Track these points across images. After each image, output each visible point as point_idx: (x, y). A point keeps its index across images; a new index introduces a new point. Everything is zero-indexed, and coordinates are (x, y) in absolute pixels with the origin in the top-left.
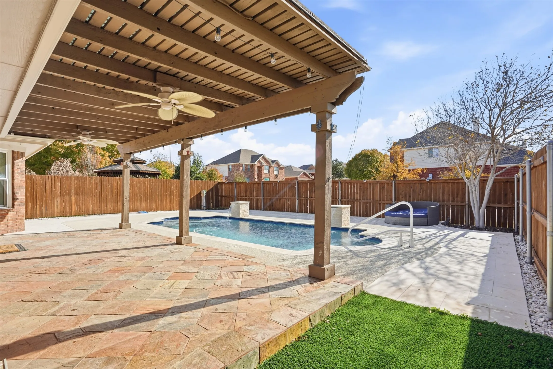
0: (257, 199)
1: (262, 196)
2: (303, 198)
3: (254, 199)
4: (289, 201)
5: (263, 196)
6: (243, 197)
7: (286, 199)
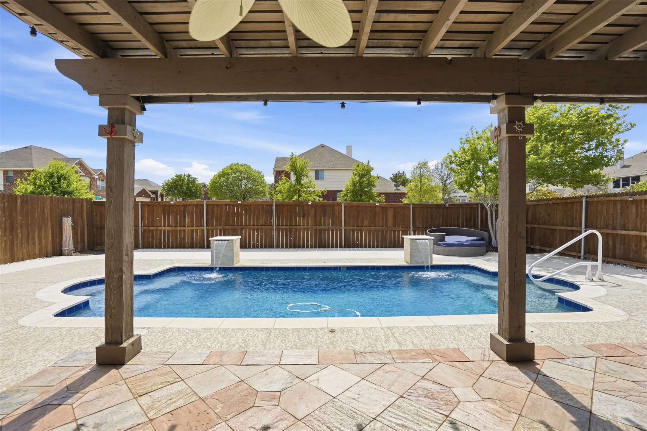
0: (192, 231)
1: (205, 225)
2: (284, 227)
3: (184, 231)
4: (258, 232)
5: (207, 226)
6: (160, 228)
7: (254, 230)
